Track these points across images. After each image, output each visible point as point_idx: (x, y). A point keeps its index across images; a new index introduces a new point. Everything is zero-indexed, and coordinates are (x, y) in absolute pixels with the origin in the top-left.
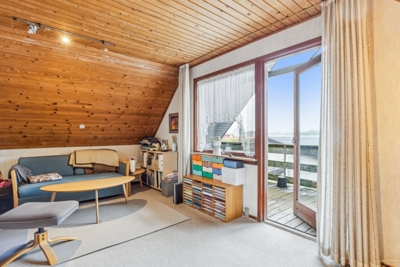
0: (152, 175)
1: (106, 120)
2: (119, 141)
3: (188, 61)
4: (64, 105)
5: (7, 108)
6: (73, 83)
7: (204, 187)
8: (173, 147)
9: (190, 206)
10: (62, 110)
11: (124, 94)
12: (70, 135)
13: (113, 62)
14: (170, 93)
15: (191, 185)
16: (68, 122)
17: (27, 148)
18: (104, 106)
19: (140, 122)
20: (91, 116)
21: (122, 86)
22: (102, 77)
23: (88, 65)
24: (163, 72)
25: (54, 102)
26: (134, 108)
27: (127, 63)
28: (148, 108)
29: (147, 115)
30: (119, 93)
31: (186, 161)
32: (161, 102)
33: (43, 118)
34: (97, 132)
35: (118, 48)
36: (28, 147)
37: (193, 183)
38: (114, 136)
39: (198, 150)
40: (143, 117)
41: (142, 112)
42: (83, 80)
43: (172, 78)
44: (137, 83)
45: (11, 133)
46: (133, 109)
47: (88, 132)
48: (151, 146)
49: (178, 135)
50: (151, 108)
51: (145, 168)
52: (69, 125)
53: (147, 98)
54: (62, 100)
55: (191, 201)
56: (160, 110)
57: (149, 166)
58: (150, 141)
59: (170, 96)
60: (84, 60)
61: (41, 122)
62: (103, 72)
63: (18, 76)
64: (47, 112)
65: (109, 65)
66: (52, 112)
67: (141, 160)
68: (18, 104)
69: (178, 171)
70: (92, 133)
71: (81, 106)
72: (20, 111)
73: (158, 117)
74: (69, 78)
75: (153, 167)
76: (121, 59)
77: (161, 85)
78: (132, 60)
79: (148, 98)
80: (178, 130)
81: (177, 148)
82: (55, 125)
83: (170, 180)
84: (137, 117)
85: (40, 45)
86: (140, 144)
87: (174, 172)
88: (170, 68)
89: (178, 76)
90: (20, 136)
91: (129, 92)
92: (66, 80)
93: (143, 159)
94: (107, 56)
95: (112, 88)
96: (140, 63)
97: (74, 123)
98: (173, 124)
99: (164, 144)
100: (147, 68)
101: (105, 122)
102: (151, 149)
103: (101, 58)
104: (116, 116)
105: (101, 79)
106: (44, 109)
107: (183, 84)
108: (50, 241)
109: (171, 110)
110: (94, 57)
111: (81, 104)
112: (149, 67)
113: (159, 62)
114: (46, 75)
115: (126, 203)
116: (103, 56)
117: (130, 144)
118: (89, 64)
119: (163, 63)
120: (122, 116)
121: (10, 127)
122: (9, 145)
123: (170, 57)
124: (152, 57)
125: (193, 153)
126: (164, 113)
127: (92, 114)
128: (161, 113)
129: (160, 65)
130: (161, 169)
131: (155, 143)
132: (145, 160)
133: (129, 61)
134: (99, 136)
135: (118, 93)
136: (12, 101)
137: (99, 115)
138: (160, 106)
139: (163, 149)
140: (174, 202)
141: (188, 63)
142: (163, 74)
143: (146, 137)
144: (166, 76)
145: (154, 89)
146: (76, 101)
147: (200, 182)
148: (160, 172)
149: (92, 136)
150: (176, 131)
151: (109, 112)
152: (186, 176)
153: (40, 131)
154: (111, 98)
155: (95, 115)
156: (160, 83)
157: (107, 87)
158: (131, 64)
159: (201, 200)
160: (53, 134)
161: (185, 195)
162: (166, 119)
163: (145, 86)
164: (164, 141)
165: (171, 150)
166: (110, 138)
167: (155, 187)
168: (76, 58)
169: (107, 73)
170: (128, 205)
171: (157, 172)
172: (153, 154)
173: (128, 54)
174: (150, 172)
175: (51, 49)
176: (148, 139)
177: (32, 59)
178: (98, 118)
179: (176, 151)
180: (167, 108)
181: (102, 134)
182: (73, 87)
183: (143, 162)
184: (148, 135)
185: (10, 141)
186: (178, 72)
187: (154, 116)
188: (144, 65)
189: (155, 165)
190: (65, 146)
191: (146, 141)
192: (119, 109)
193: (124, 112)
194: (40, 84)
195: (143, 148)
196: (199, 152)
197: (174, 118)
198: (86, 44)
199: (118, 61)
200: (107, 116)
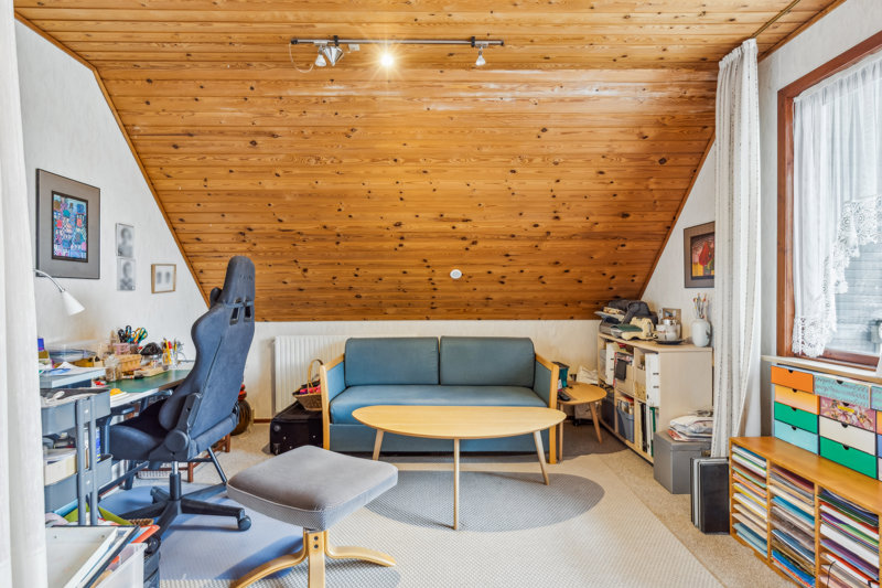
0: (627, 410)
1: (507, 255)
2: (543, 310)
3: (755, 28)
4: (415, 227)
5: (323, 240)
6: (425, 172)
7: (824, 508)
8: (697, 332)
9: (757, 555)
10: (412, 237)
11: (544, 184)
12: (435, 294)
13: (508, 97)
14: (686, 160)
15: (764, 479)
16: (426, 264)
17: (365, 319)
18: (498, 222)
19: (595, 257)
20: (473, 248)
21: (538, 160)
22: (487, 146)
23: (452, 119)
24: (657, 95)
25: (395, 222)
26: (576, 219)
27: (547, 92)
28: (618, 215)
29: (615, 238)
30: (533, 183)
31: (744, 386)
32: (657, 195)
33: (383, 257)
34: (490, 287)
35: (513, 50)
36: (366, 317)
37: (772, 474)
38: (529, 296)
39: (797, 348)
40: (602, 244)
41: (598, 228)
42: (446, 160)
43: (692, 110)
44: (580, 146)
45: (336, 289)
46: (573, 222)
47: (471, 287)
48: (627, 326)
49: (716, 294)
50: (625, 215)
51: (611, 387)
52: (430, 270)
53: (611, 186)
54: (409, 215)
55: (764, 541)
56: (657, 217)
57: (619, 384)
58: (626, 310)
59: (687, 171)
60: (441, 108)
61: (380, 266)
62: (487, 131)
63: (329, 172)
64: (387, 245)
65: (500, 109)
66: (395, 244)
67: (600, 362)
68: (338, 230)
69: (712, 413)
70: (478, 287)
71: (446, 226)
72: (343, 244)
73: (649, 240)
74: (416, 161)
75: (629, 386)
76: (530, 84)
77: (655, 140)
78: (559, 79)
79: (615, 186)
80: (713, 277)
81: (710, 335)
82: (405, 272)
83: (683, 438)
84: (587, 245)
85: (354, 93)
86: (599, 317)
87: (701, 413)
88: (684, 75)
89: (714, 98)
90: (351, 295)
91: (557, 176)
92: (411, 166)
93: (605, 360)
94: (492, 86)
95: (513, 172)
96: (584, 84)
97: (439, 266)
98: (696, 259)
99: (667, 322)
100: (606, 93)
101: (504, 261)
102: (626, 335)
103: (478, 94)
104: (528, 244)
105: (485, 150)
106: (380, 237)
107: (732, 115)
108: (332, 553)
109: (689, 217)
110: (462, 94)
111: (449, 220)
112: (613, 89)
113: (645, 66)
114: (373, 161)
115: (541, 481)
116: (484, 85)
117: (572, 318)
118: (455, 117)
119: (659, 64)
120: (545, 243)
121: (334, 278)
122: (337, 314)
123: (680, 29)
124: (617, 53)
125: (774, 359)
126: (669, 228)
127: (474, 243)
128: (658, 228)
129: (649, 74)
130: (654, 399)
131: (640, 315)
132: (610, 365)
133: (552, 85)
134: (495, 296)
135: (531, 183)
136: (329, 225)
137: (488, 244)
138: (653, 206)
139: (661, 338)
140: (693, 520)
141: (753, 36)
142: (660, 101)
143: (614, 300)
144: (669, 108)
145: (631, 157)
146: (437, 215)
147: (811, 485)
148: (652, 408)
149: (479, 296)
150: (708, 279)
151: (513, 236)
152: (740, 442)
153: (380, 286)
154: (514, 198)
155: (481, 245)
156: (651, 133)
157: (499, 171)
158: (557, 92)
159: (812, 554)
160: (404, 291)
161: (736, 507)
162: (676, 245)
163: (604, 150)
164: (669, 314)
165: (690, 342)
166: (521, 302)
167: (638, 446)
168: (425, 109)
169: (498, 131)
170: (547, 488)
171: (643, 406)
172: (630, 350)
173: (546, 61)
174: (624, 400)
175: (374, 98)
176: (619, 304)
177: (346, 130)
178: (489, 253)
179: (709, 345)
180: (678, 210)
181: (501, 291)
182: (427, 182)
183: (604, 367)
184: (622, 295)
185: (337, 306)
186: (712, 86)
187: (635, 239)
188: (597, 86)
189: (637, 384)
190: (428, 319)
191: (613, 312)
192: (536, 226)
193: (548, 233)
194: (367, 183)
195: (606, 329)
196: (802, 356)
197: (701, 239)
198: (441, 63)
199: (521, 92)
200: (506, 245)
